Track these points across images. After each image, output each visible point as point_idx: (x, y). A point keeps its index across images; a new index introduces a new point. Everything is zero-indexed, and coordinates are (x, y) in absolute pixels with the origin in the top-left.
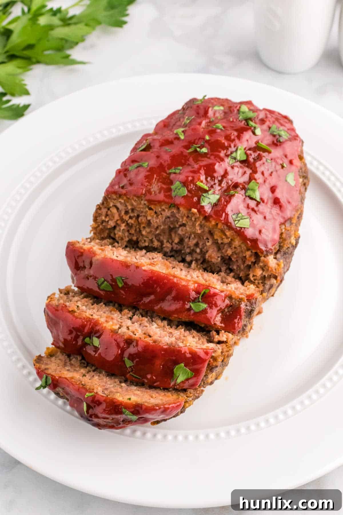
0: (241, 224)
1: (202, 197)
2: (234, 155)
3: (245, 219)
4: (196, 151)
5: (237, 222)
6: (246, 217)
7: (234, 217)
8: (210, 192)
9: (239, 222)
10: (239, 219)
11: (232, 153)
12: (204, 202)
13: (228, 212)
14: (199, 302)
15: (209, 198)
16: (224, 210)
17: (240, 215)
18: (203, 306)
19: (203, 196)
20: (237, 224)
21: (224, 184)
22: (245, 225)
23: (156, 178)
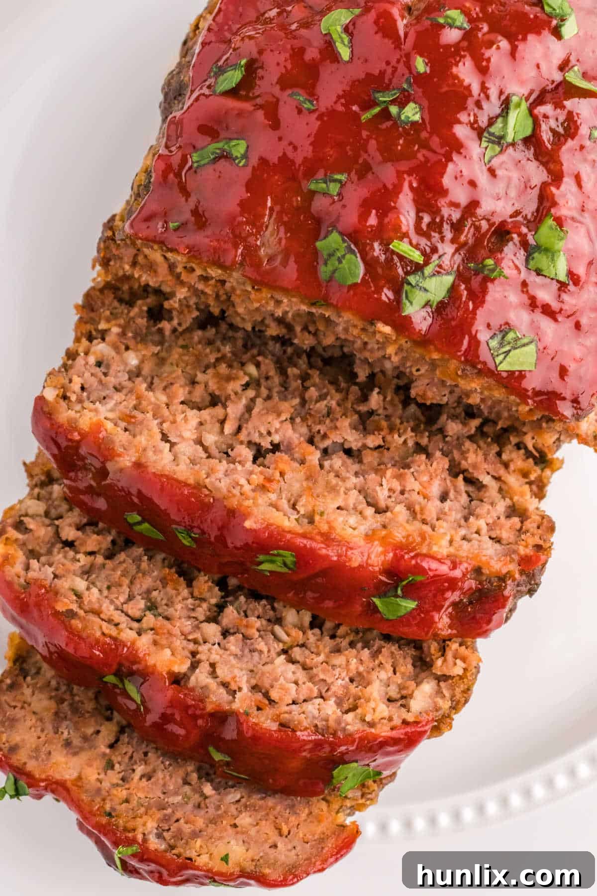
0: (510, 364)
1: (406, 287)
2: (496, 129)
3: (524, 345)
4: (385, 114)
5: (501, 357)
6: (525, 341)
7: (494, 343)
8: (428, 270)
9: (508, 359)
10: (507, 348)
11: (491, 122)
12: (411, 303)
13: (477, 331)
14: (397, 596)
15: (426, 290)
16: (465, 326)
17: (511, 336)
18: (406, 607)
19: (409, 284)
20: (501, 363)
21: (467, 235)
22: (522, 364)
23: (271, 209)
